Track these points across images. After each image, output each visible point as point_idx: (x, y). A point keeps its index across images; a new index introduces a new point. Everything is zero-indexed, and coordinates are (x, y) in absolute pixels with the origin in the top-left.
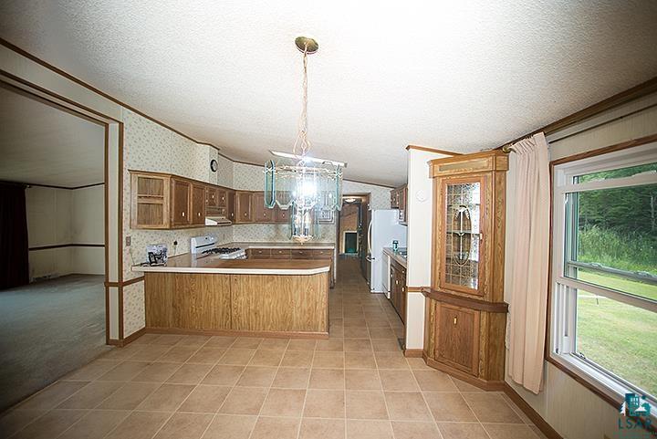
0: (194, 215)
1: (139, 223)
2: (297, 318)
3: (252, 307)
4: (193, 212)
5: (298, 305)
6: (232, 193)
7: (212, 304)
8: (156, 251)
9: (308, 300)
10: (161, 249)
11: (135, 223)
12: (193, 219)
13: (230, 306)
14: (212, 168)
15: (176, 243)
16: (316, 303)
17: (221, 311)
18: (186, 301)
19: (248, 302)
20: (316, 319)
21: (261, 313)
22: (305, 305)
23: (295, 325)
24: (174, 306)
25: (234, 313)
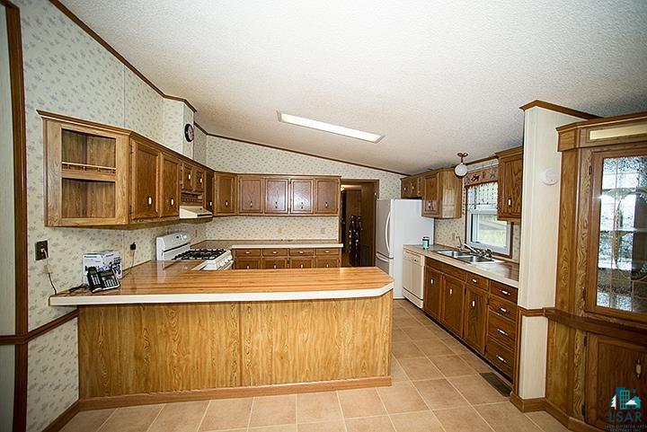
0: (164, 202)
1: (64, 214)
2: (346, 360)
3: (276, 349)
4: (164, 198)
5: (348, 340)
6: (211, 173)
7: (208, 349)
8: (101, 263)
9: (364, 331)
10: (112, 259)
11: (58, 214)
12: (164, 208)
13: (240, 349)
14: (187, 136)
15: (133, 247)
16: (375, 335)
17: (223, 359)
18: (161, 347)
19: (270, 342)
20: (373, 358)
21: (291, 357)
22: (359, 341)
23: (342, 370)
24: (138, 357)
25: (246, 360)
